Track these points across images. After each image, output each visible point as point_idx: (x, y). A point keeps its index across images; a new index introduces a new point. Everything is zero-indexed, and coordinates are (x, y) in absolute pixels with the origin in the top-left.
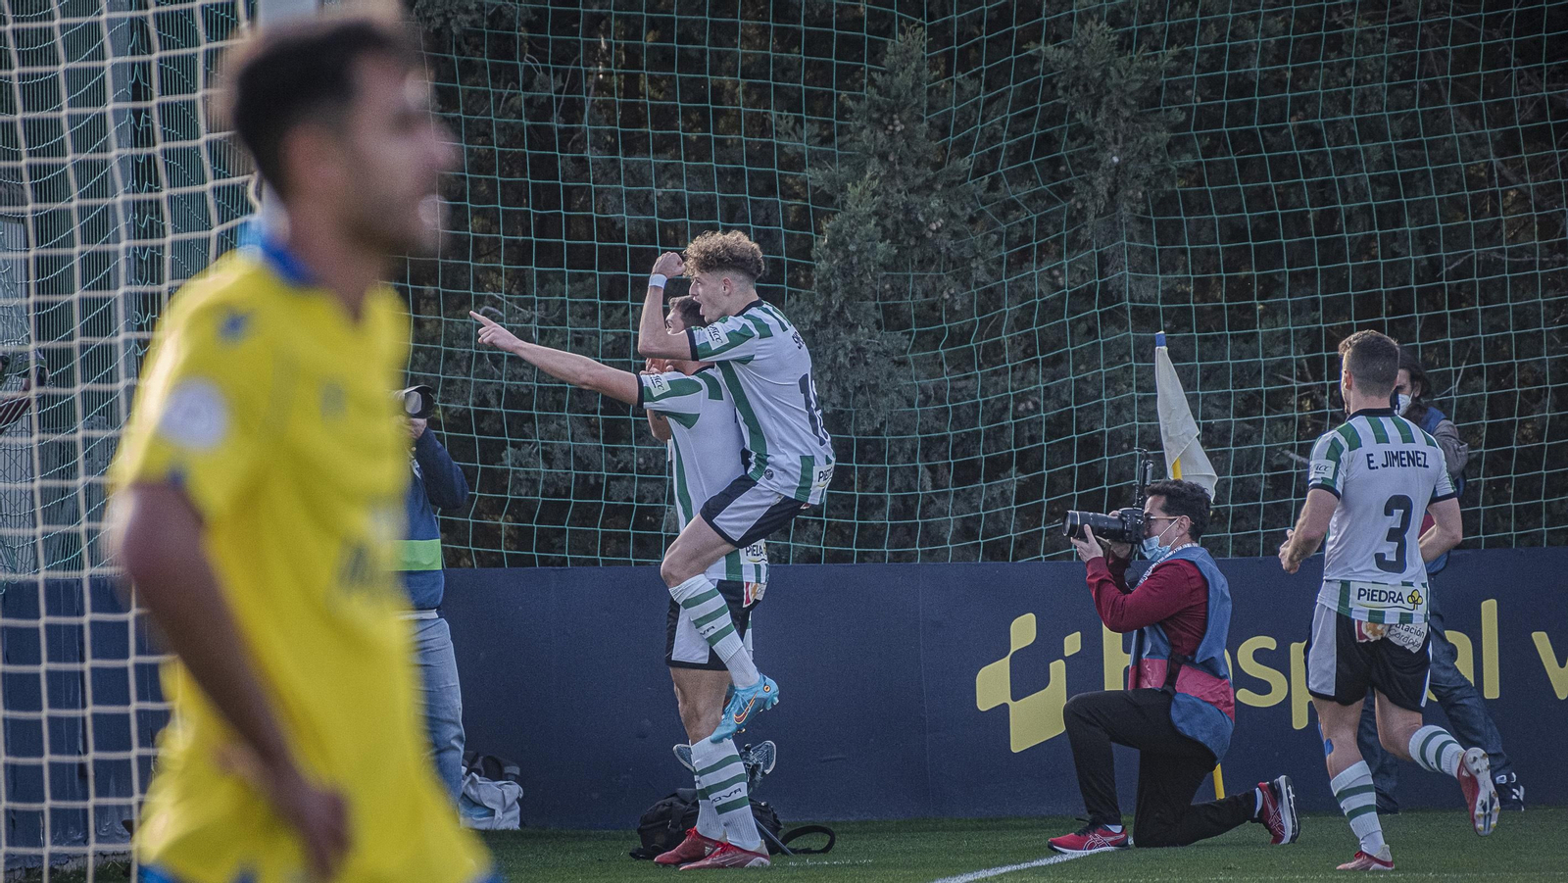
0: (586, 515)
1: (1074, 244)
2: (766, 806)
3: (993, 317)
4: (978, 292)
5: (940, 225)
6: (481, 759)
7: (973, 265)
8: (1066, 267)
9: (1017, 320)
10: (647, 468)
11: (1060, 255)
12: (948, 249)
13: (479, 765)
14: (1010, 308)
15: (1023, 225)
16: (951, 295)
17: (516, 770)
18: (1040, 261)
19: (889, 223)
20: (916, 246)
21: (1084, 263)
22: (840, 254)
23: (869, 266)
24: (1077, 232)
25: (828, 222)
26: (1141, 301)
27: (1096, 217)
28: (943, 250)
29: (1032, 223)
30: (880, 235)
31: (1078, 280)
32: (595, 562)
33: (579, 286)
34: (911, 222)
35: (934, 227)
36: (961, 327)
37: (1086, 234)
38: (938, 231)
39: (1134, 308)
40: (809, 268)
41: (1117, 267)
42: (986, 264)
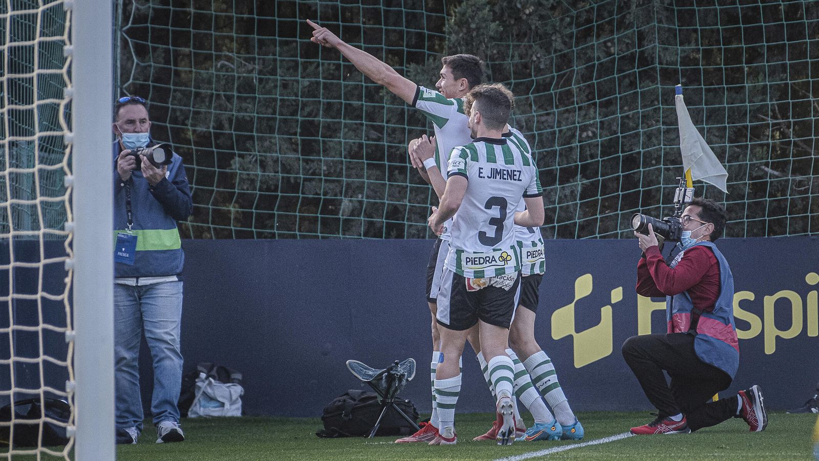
0: (289, 204)
1: (622, 25)
2: (409, 402)
3: (565, 74)
4: (556, 57)
5: (531, 11)
6: (215, 369)
7: (553, 38)
8: (616, 41)
9: (582, 75)
10: (329, 173)
11: (612, 32)
12: (536, 27)
13: (214, 372)
14: (577, 67)
15: (587, 11)
16: (538, 58)
17: (239, 376)
18: (598, 37)
19: (497, 8)
20: (514, 25)
21: (628, 38)
22: (465, 30)
23: (484, 39)
24: (624, 17)
25: (456, 8)
26: (666, 64)
27: (637, 6)
28: (533, 27)
29: (594, 11)
30: (491, 18)
31: (624, 49)
32: (294, 236)
33: (285, 48)
34: (511, 8)
35: (527, 12)
36: (544, 80)
37: (630, 18)
38: (530, 14)
39: (662, 69)
40: (442, 39)
41: (650, 41)
42: (562, 37)
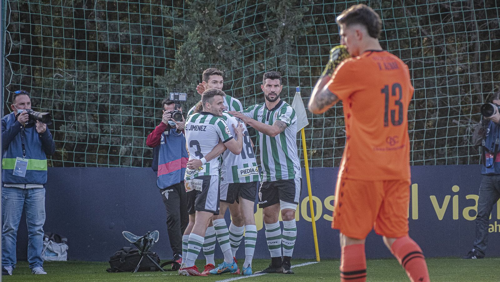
0: (92, 149)
1: (268, 54)
2: (155, 254)
3: (238, 80)
4: (234, 71)
5: (221, 47)
6: (53, 235)
7: (232, 62)
8: (265, 63)
9: (248, 81)
10: (114, 132)
11: (263, 58)
12: (223, 56)
13: (52, 238)
14: (245, 77)
15: (250, 47)
16: (224, 72)
17: (66, 240)
18: (256, 61)
19: (203, 46)
20: (212, 54)
21: (272, 62)
22: (185, 57)
23: (196, 62)
24: (270, 50)
25: (181, 46)
26: (291, 75)
27: (276, 45)
28: (222, 56)
29: (254, 47)
30: (199, 51)
31: (270, 67)
32: (95, 166)
33: (90, 66)
34: (210, 46)
35: (219, 48)
36: (227, 84)
37: (273, 51)
38: (220, 49)
39: (289, 78)
40: (173, 62)
41: (283, 63)
42: (237, 61)
